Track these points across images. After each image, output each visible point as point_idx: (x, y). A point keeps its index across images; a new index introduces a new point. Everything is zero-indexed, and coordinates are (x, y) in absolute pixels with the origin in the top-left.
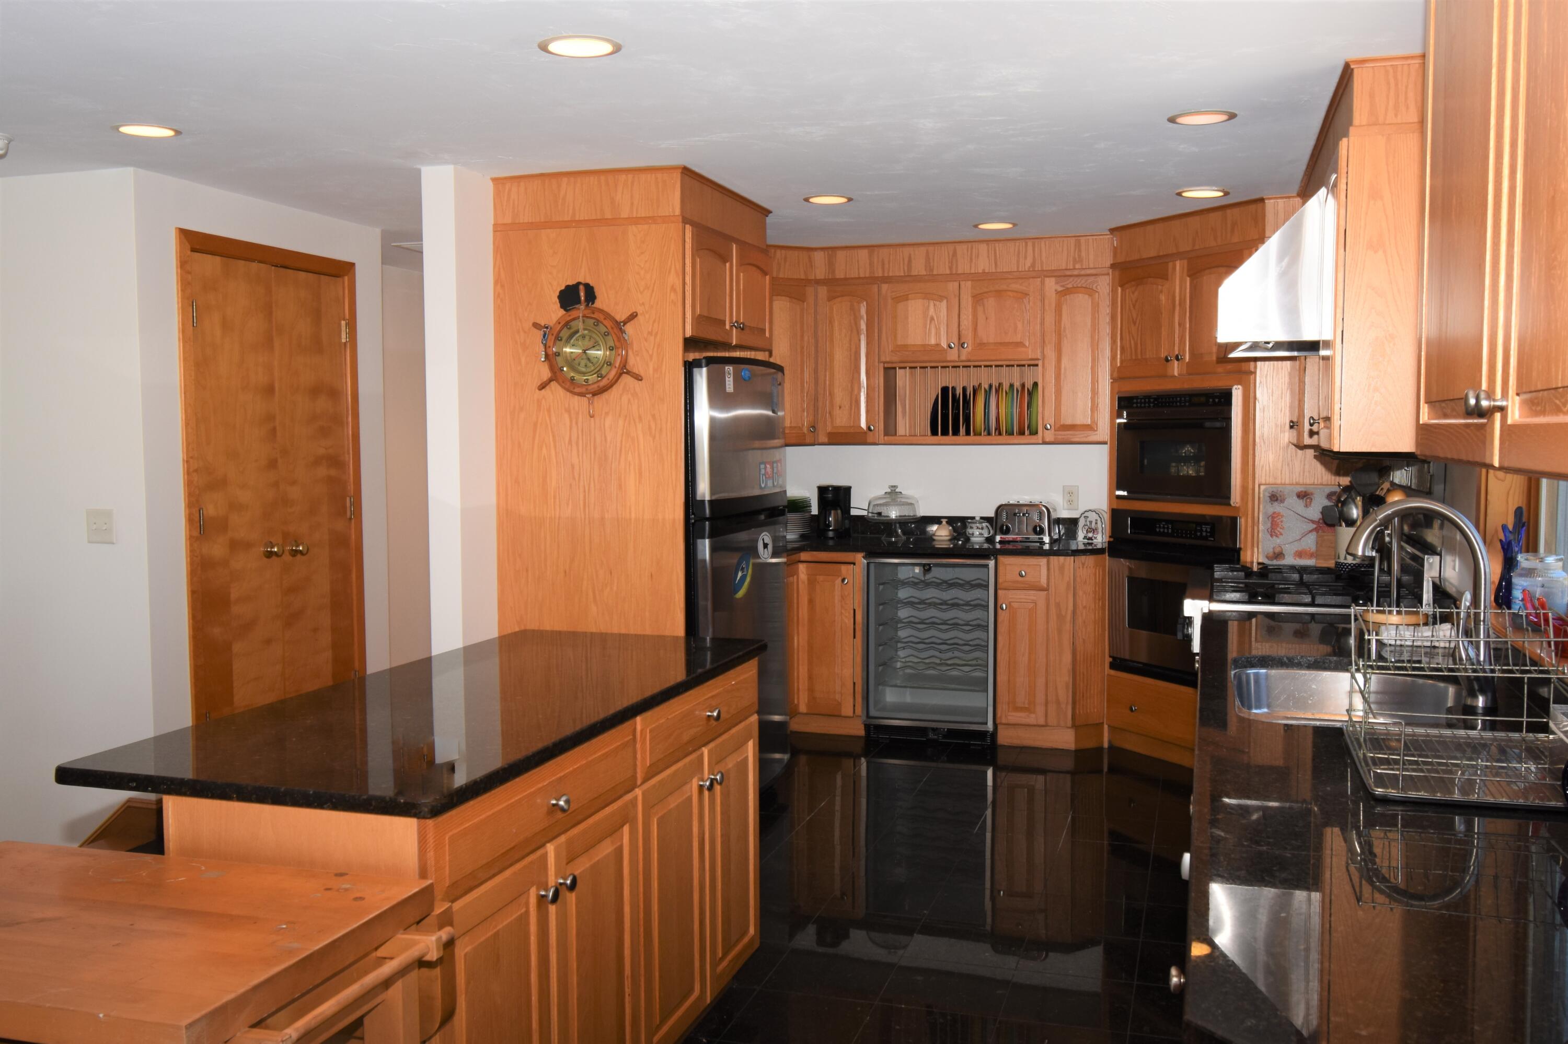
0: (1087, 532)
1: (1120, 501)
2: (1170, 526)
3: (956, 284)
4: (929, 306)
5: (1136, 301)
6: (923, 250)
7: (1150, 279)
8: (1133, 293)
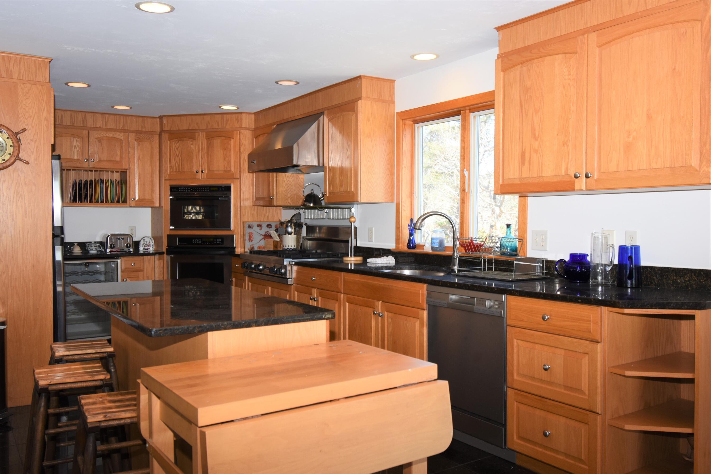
0: (145, 246)
1: (172, 231)
2: (200, 240)
3: (87, 131)
4: (73, 141)
5: (178, 147)
6: (69, 113)
7: (185, 139)
8: (177, 144)
